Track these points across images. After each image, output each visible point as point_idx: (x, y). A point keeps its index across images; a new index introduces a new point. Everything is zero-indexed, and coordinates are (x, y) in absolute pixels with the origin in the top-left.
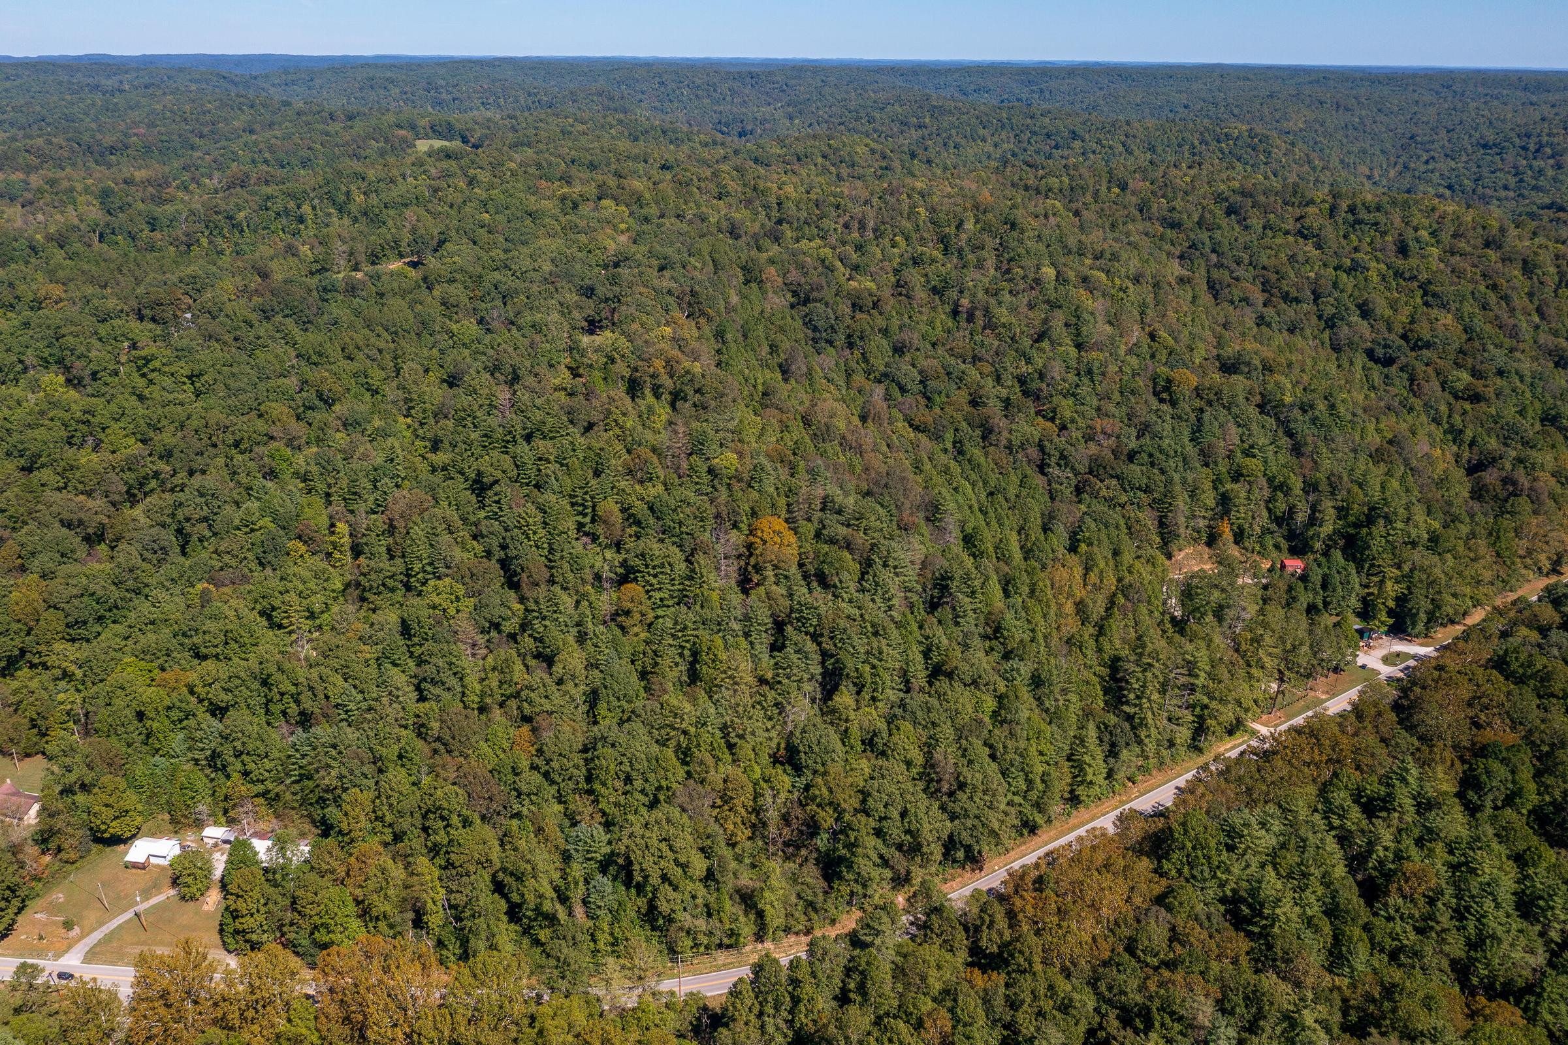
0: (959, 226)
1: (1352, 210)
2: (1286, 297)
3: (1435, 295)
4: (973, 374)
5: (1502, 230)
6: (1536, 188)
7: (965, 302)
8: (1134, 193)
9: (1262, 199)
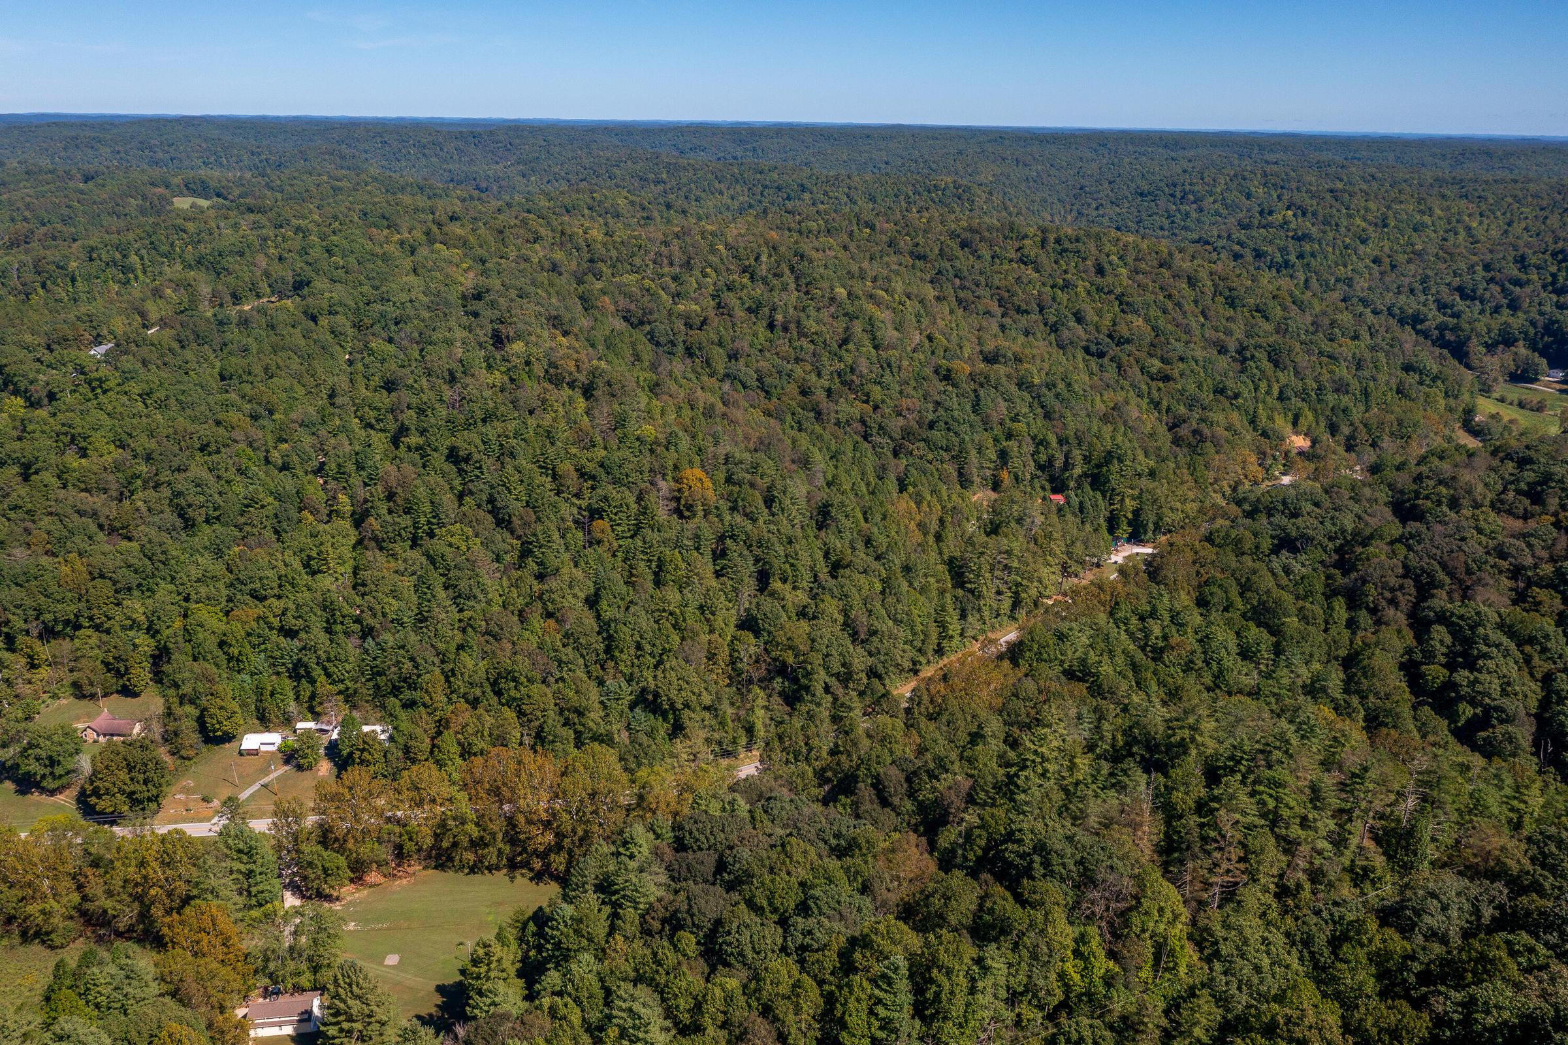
0: (757, 259)
1: (1058, 241)
2: (1018, 310)
3: (1128, 304)
4: (798, 371)
5: (1170, 254)
6: (1185, 228)
7: (779, 317)
8: (882, 232)
9: (987, 234)
